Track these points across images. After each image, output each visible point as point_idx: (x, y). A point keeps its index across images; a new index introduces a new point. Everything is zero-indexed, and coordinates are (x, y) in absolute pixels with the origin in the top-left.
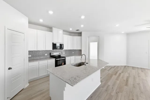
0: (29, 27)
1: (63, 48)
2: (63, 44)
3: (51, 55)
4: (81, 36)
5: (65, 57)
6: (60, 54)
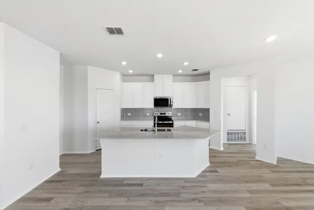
1: (171, 106)
6: (169, 115)
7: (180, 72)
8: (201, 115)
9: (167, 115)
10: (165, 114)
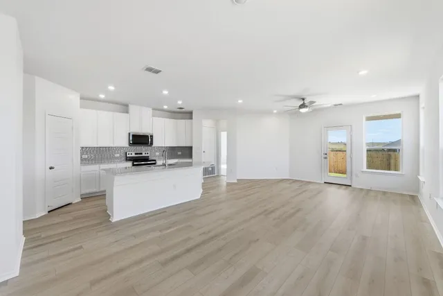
0: (82, 107)
1: (152, 144)
2: (152, 136)
3: (128, 156)
4: (191, 118)
5: (155, 160)
6: (147, 155)
7: (165, 107)
8: (180, 153)
9: (144, 155)
10: (141, 154)
